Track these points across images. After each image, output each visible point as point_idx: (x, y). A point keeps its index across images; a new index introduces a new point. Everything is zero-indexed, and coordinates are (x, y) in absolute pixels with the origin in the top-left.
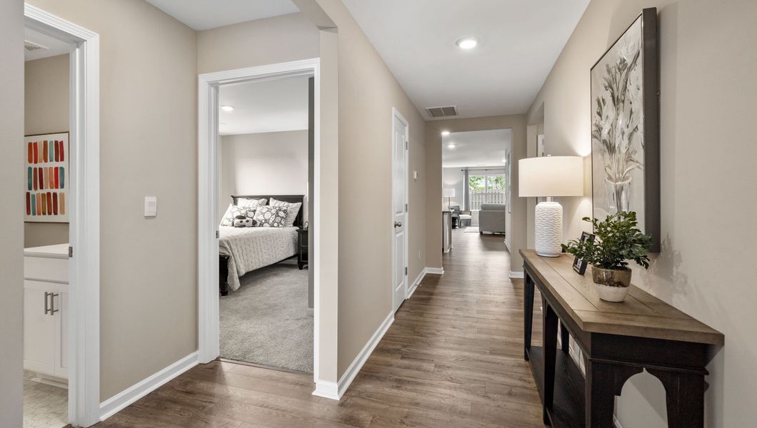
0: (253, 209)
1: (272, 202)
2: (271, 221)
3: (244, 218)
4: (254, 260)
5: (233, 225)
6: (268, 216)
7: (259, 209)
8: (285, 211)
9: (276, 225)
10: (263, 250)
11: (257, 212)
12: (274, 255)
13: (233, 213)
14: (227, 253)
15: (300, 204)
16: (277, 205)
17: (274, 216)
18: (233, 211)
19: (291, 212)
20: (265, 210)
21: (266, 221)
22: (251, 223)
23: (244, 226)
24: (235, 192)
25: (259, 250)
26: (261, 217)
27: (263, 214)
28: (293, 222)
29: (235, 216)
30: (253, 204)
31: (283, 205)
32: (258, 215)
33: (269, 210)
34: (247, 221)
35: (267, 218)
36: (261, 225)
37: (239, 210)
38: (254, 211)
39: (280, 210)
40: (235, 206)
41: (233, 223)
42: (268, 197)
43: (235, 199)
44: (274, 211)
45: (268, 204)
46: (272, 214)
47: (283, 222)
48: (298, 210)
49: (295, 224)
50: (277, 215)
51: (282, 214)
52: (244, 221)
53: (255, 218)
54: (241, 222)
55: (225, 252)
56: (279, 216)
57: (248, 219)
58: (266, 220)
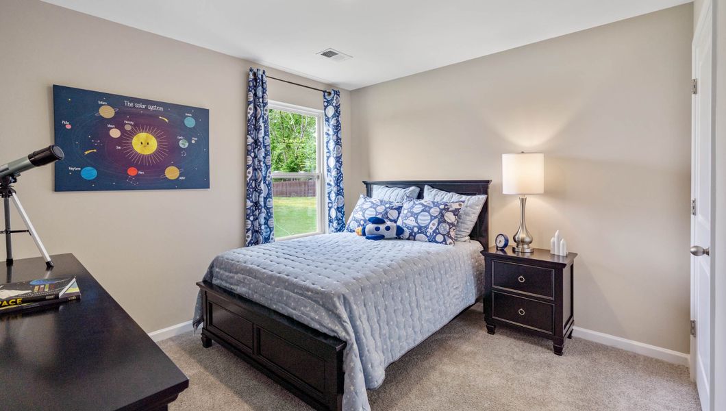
0: (396, 205)
1: (430, 194)
2: (430, 231)
3: (381, 221)
4: (403, 333)
5: (364, 234)
6: (424, 219)
7: (406, 206)
8: (456, 212)
9: (439, 238)
10: (422, 302)
11: (404, 212)
12: (443, 309)
13: (364, 211)
14: (342, 334)
15: (482, 197)
16: (438, 199)
17: (436, 221)
18: (365, 207)
19: (467, 214)
20: (417, 209)
21: (422, 230)
22: (393, 233)
23: (382, 237)
24: (369, 175)
25: (414, 305)
26: (411, 222)
27: (416, 216)
28: (469, 231)
29: (367, 217)
30: (395, 195)
31: (452, 198)
32: (406, 217)
33: (426, 209)
34: (388, 228)
35: (423, 224)
36: (412, 237)
37: (374, 206)
38: (399, 209)
39: (447, 210)
40: (368, 199)
41: (364, 229)
42: (420, 185)
43: (368, 186)
44: (435, 211)
45: (420, 196)
46: (433, 217)
47: (452, 234)
48: (479, 209)
49: (473, 236)
50: (442, 220)
51: (450, 217)
52: (382, 227)
53: (399, 223)
54: (377, 229)
55: (338, 329)
56: (445, 221)
57: (388, 223)
58: (420, 228)
